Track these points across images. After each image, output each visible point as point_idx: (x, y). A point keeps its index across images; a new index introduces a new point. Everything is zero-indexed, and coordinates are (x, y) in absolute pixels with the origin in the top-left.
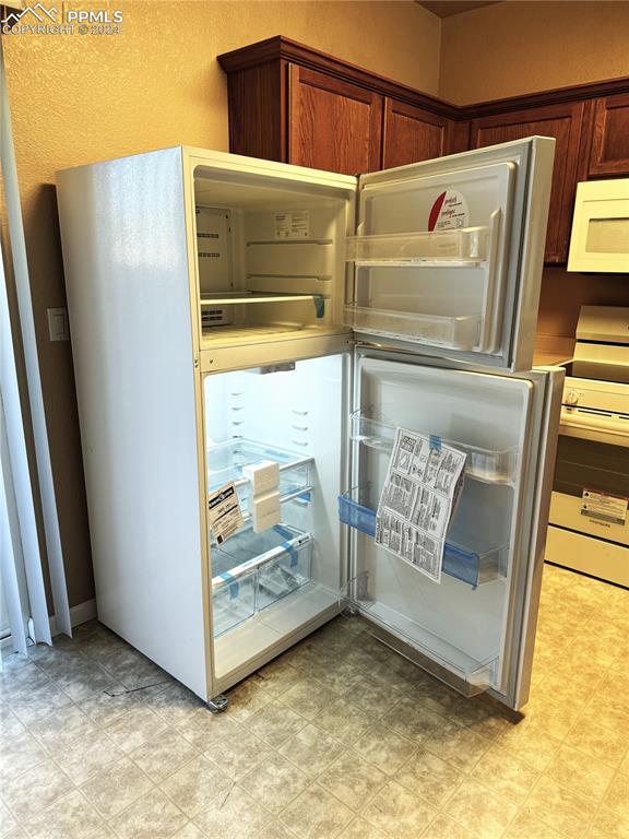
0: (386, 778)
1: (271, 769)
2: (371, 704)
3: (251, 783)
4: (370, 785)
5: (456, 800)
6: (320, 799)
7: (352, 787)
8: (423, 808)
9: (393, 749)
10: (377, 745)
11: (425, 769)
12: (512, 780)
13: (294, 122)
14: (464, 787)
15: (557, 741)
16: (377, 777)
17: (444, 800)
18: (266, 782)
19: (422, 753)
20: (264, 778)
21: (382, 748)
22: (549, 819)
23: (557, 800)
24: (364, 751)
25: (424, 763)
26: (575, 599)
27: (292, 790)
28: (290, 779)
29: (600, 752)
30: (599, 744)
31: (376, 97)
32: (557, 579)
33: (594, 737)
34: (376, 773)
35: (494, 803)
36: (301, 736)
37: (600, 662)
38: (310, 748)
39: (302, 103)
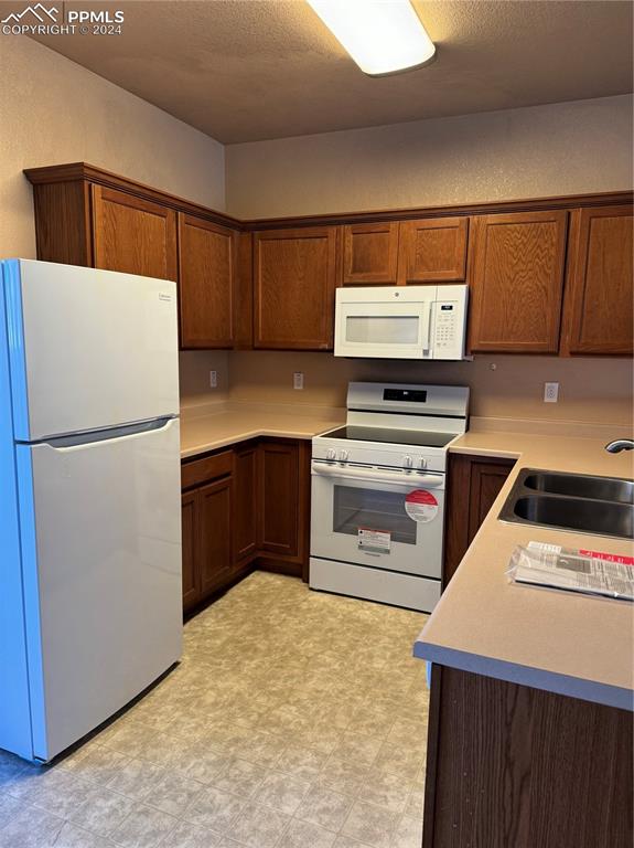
0: (205, 786)
1: (100, 803)
2: (190, 732)
3: (82, 817)
4: (190, 795)
5: (262, 790)
6: (147, 816)
7: (175, 800)
8: (236, 801)
9: (209, 763)
10: (196, 764)
11: (237, 772)
12: (306, 765)
13: (98, 231)
14: (269, 778)
15: (341, 729)
16: (196, 787)
17: (252, 792)
18: (97, 814)
19: (234, 761)
20: (94, 812)
21: (200, 764)
22: (334, 787)
23: (341, 771)
24: (185, 770)
25: (236, 768)
26: (358, 621)
27: (121, 814)
28: (118, 807)
29: (373, 730)
30: (373, 725)
31: (170, 212)
32: (344, 607)
33: (369, 721)
34: (196, 785)
35: (292, 785)
36: (127, 771)
37: (375, 665)
38: (136, 779)
39: (105, 216)
